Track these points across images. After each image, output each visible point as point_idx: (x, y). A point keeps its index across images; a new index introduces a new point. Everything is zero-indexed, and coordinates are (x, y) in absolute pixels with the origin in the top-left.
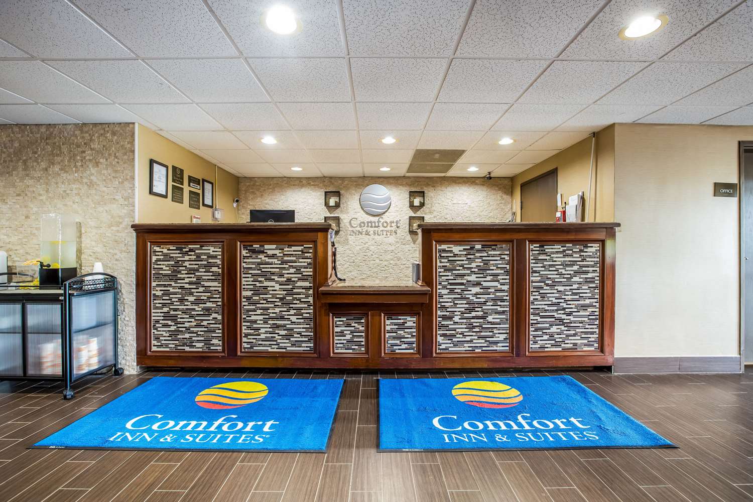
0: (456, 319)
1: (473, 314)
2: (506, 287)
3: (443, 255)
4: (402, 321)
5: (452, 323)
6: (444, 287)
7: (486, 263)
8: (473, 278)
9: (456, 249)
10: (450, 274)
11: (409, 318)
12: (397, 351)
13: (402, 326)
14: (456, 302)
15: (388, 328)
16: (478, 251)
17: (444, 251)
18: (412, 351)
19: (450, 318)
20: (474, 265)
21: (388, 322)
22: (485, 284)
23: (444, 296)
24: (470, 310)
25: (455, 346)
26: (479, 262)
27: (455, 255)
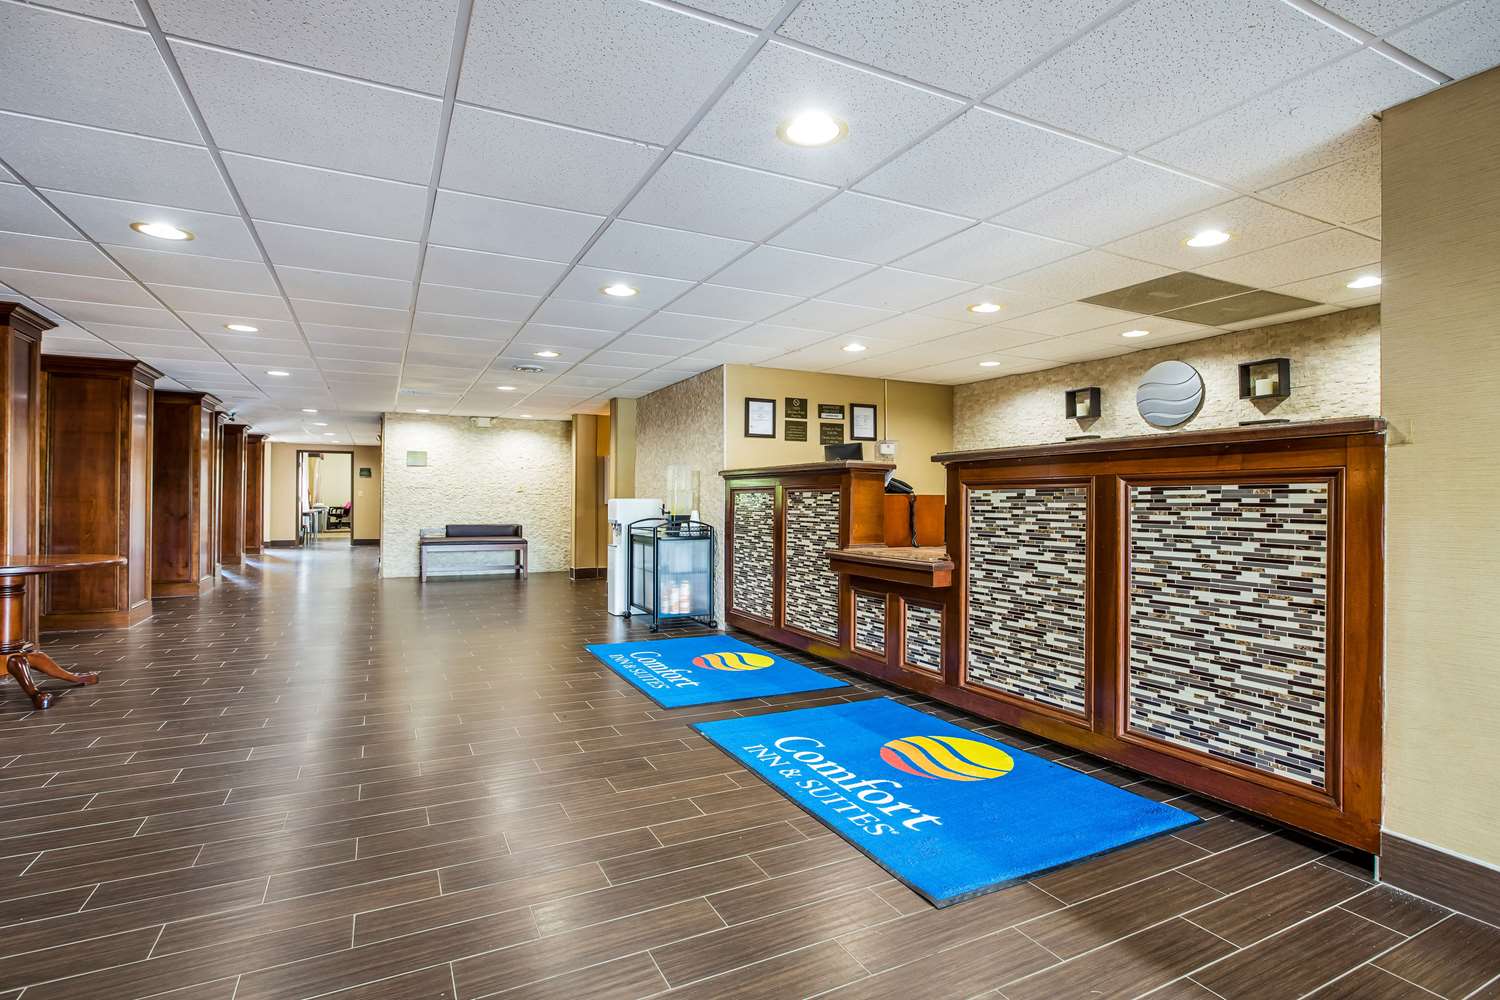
0: (995, 627)
1: (1022, 624)
2: (1079, 579)
3: (977, 508)
4: (924, 615)
5: (988, 633)
6: (978, 566)
7: (1043, 525)
8: (1021, 553)
9: (997, 498)
10: (986, 543)
11: (933, 613)
12: (919, 664)
13: (924, 624)
14: (995, 596)
15: (909, 623)
16: (1031, 501)
17: (979, 501)
18: (935, 668)
19: (986, 624)
20: (1022, 529)
21: (909, 614)
22: (1042, 568)
23: (979, 583)
24: (1018, 615)
25: (993, 677)
26: (1030, 524)
27: (995, 509)
